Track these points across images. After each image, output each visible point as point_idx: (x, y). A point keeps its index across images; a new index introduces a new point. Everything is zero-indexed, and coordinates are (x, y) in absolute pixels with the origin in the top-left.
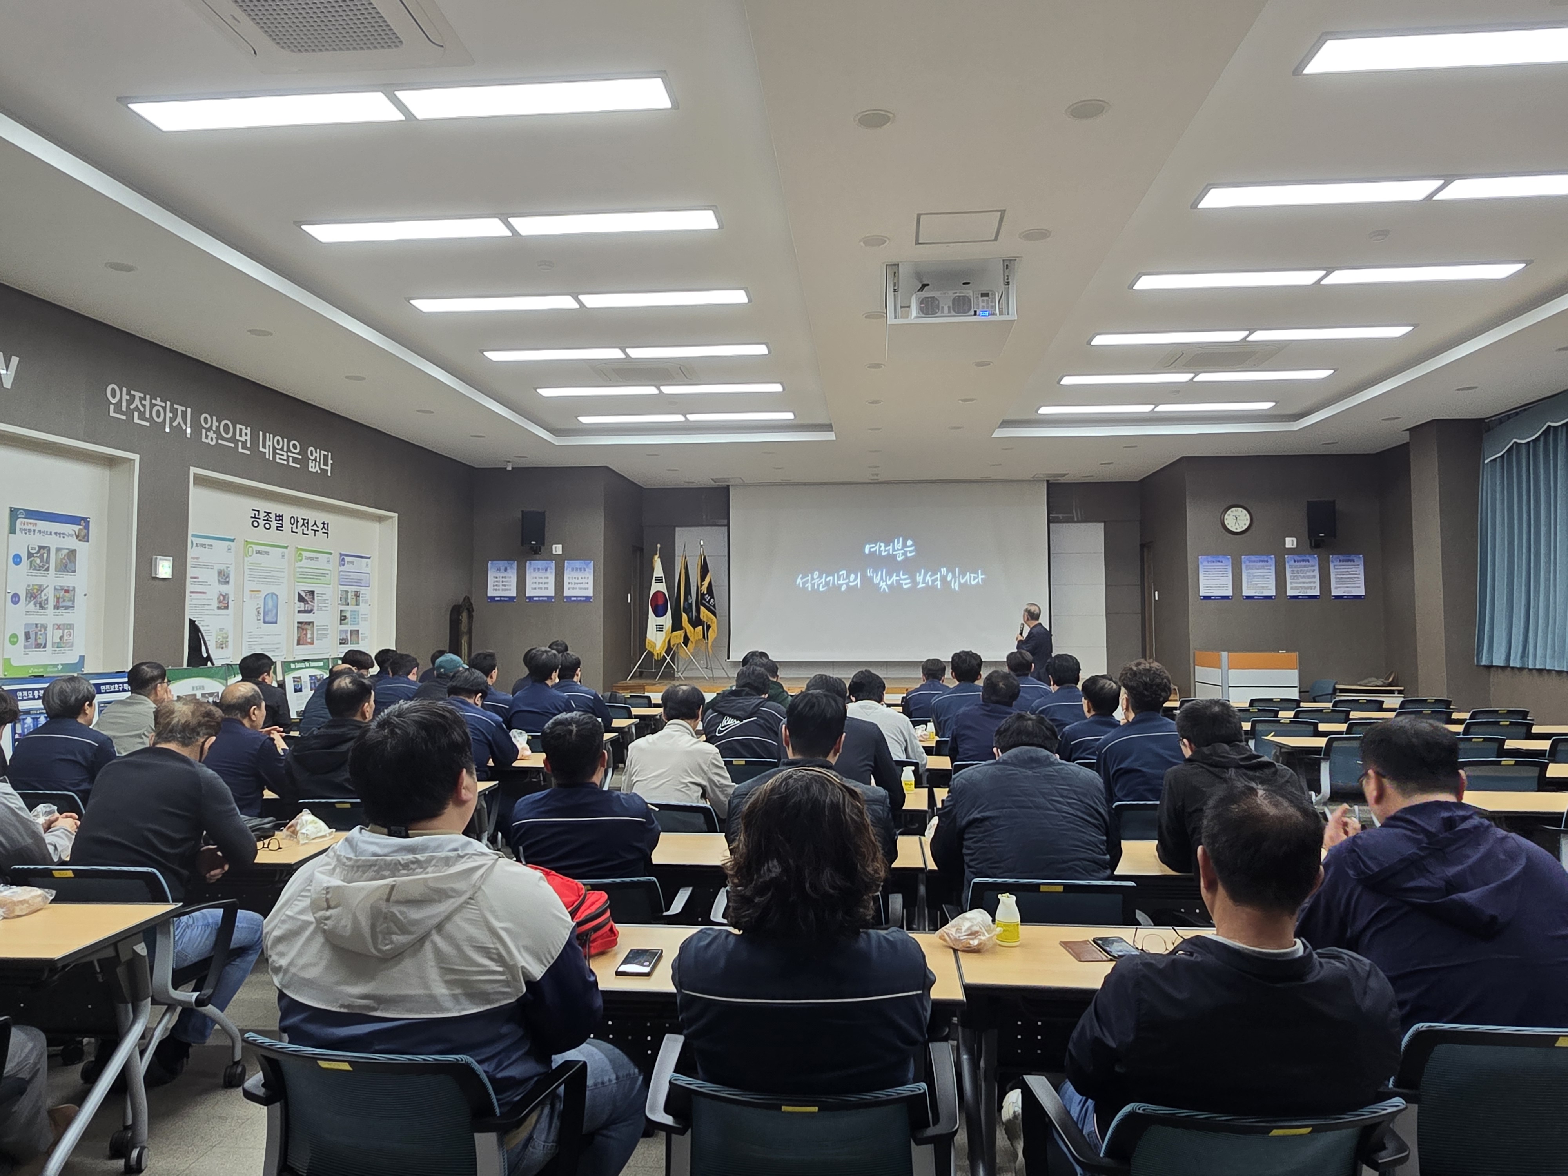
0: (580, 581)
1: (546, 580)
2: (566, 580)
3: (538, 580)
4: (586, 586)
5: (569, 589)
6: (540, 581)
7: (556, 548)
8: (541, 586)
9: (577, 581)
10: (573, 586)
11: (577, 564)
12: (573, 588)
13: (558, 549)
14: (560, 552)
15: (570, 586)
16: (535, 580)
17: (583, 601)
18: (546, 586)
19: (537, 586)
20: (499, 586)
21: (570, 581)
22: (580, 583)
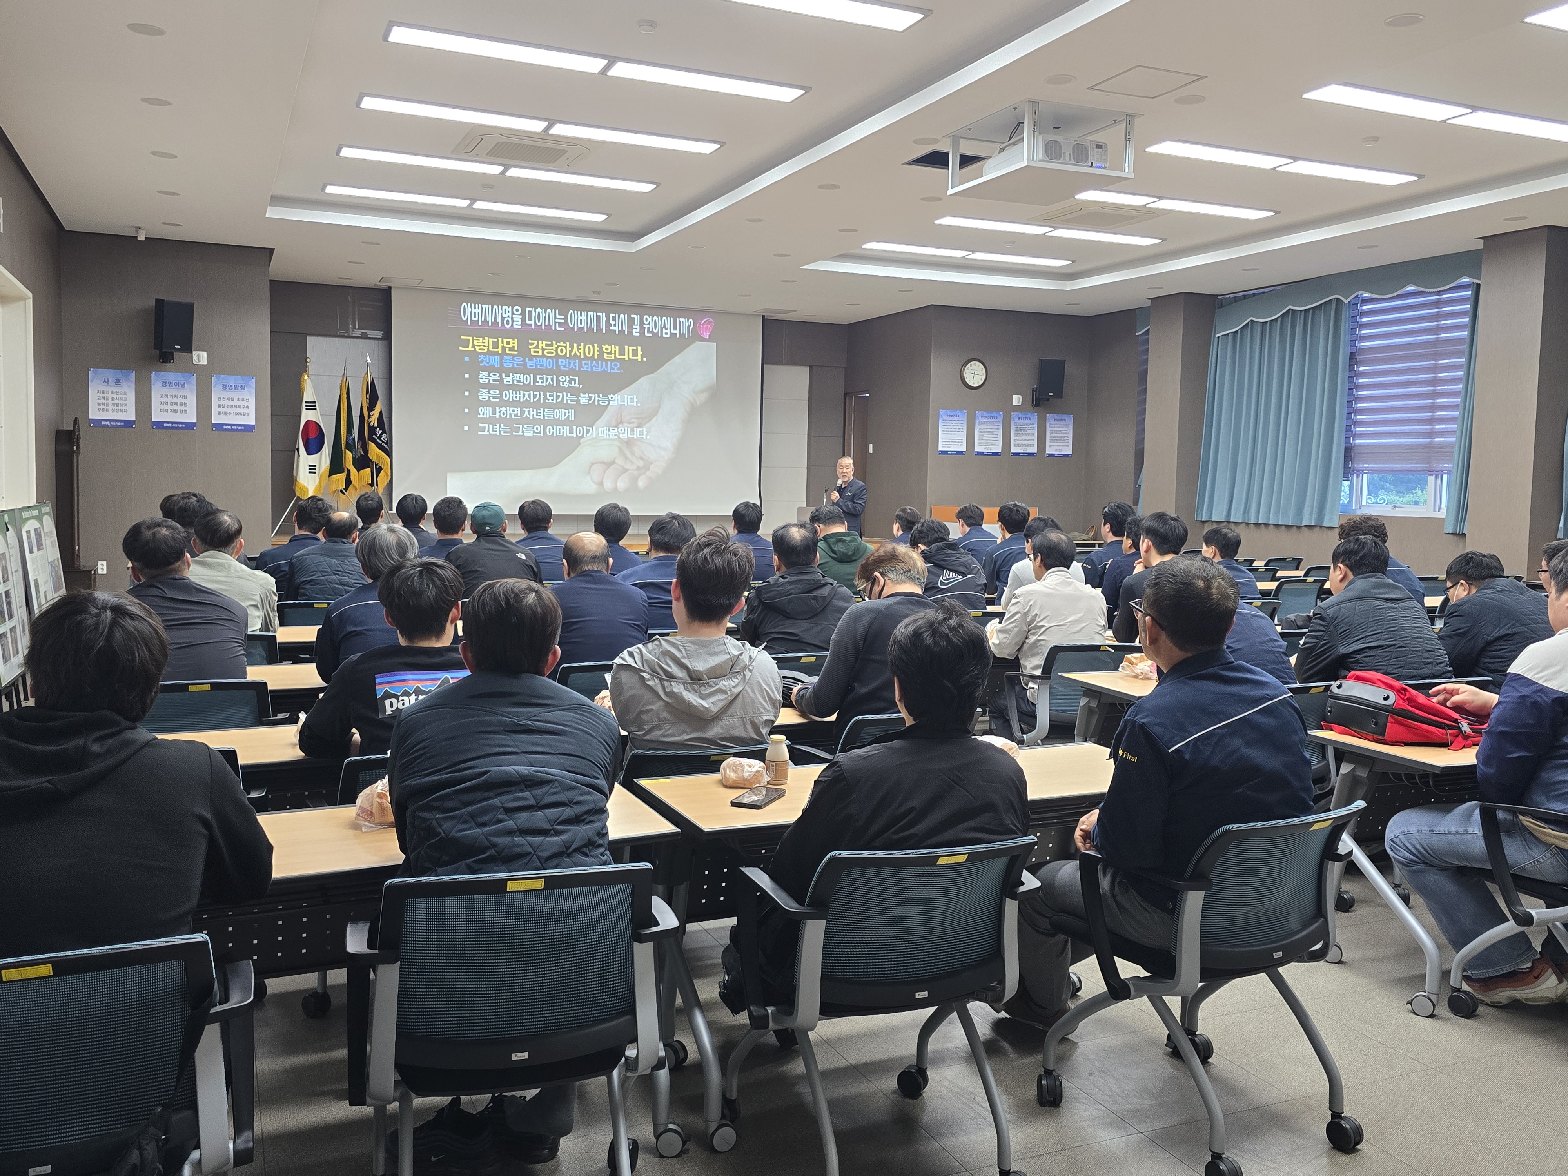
0: (235, 403)
1: (184, 401)
2: (215, 402)
3: (169, 400)
4: (245, 411)
5: (219, 413)
6: (175, 400)
7: (198, 356)
8: (175, 407)
9: (231, 403)
10: (225, 410)
11: (232, 380)
12: (226, 413)
13: (201, 357)
14: (204, 362)
15: (221, 409)
16: (164, 400)
17: (241, 430)
18: (183, 408)
19: (169, 407)
20: (108, 405)
21: (221, 403)
22: (236, 406)
